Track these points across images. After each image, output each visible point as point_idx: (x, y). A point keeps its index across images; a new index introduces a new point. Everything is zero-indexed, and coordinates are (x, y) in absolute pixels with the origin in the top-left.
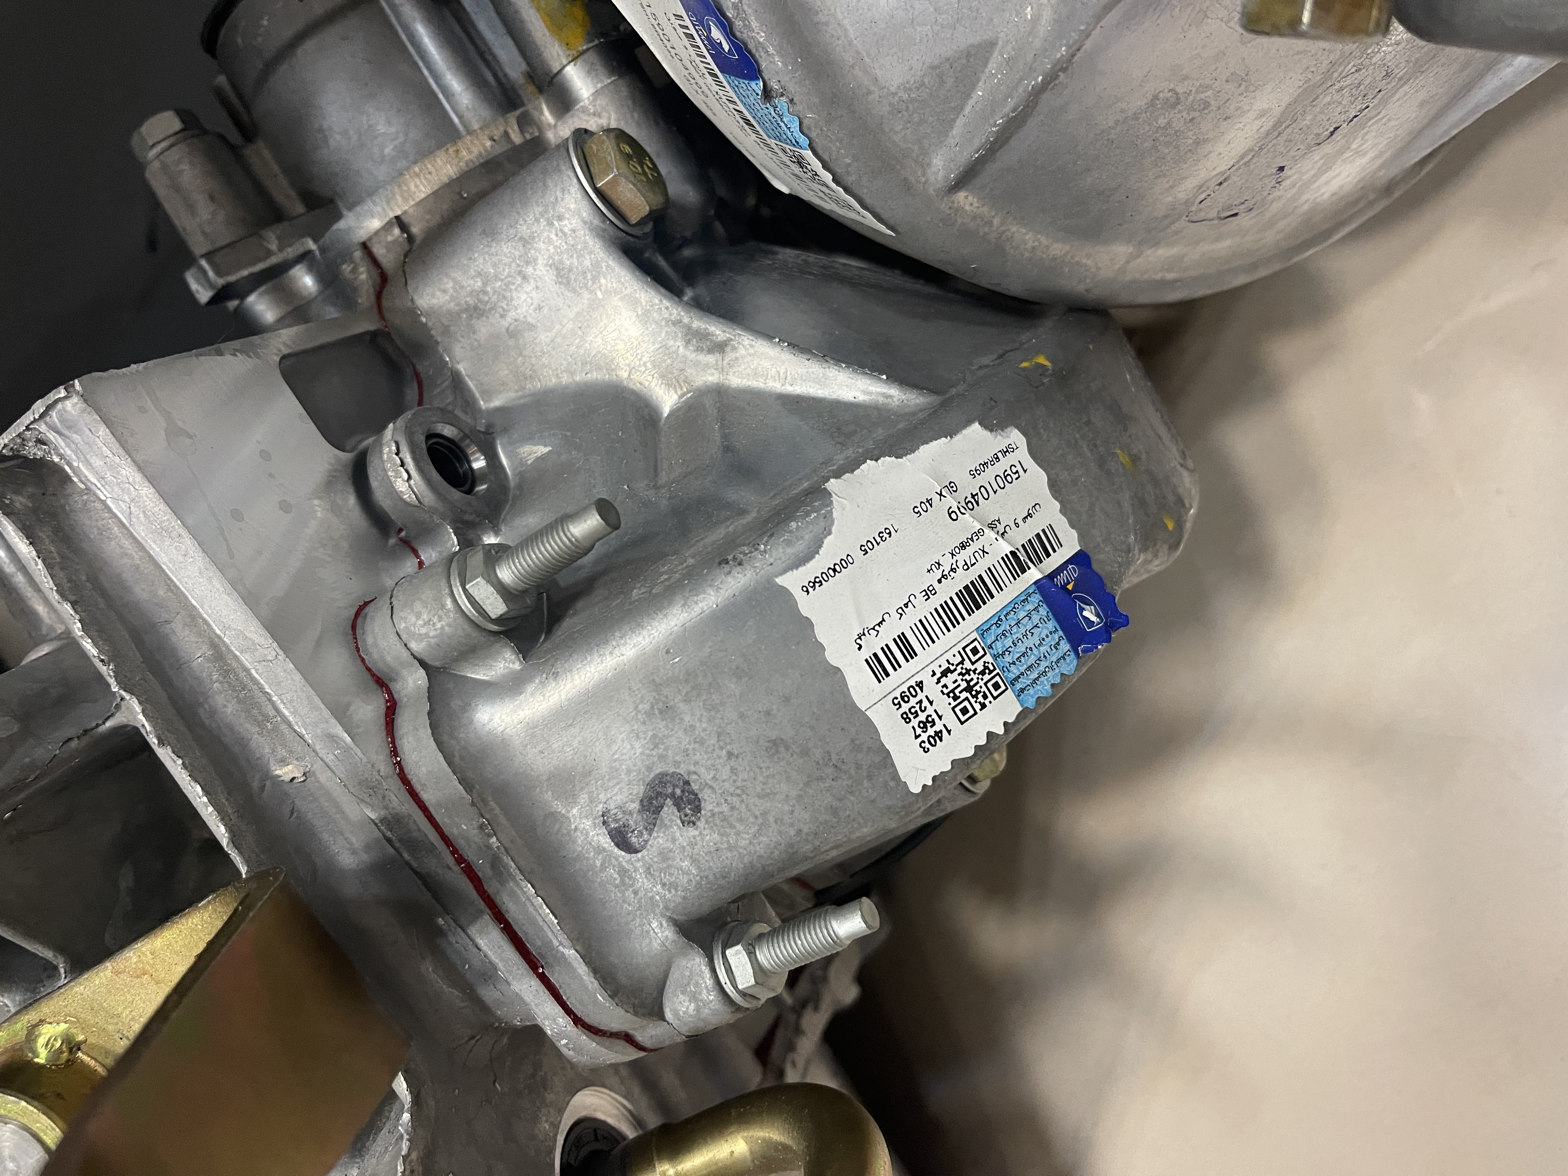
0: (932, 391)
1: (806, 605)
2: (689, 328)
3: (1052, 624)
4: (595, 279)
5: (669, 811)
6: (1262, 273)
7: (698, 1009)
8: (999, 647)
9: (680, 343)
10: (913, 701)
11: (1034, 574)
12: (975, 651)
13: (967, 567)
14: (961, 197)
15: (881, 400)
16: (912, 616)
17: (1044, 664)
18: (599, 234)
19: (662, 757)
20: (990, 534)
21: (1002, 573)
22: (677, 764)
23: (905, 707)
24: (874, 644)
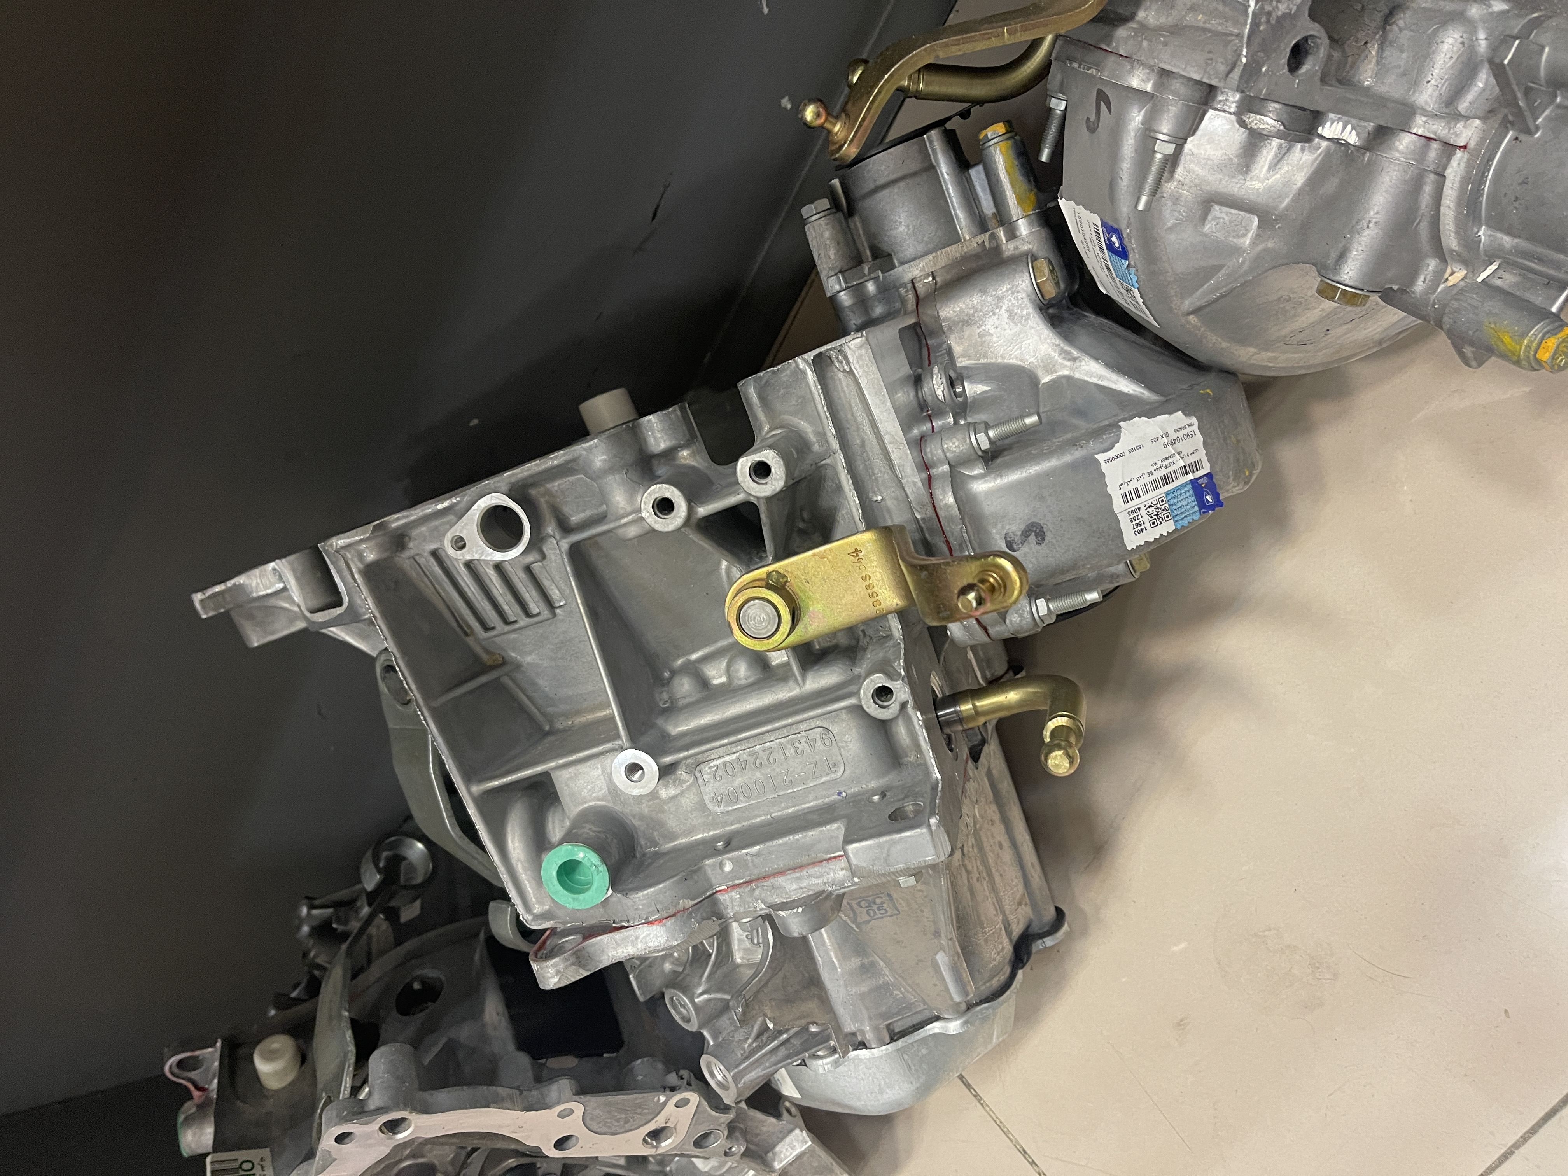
0: (1162, 395)
1: (1104, 467)
2: (1062, 348)
3: (1193, 498)
4: (1026, 320)
5: (1032, 537)
6: (1312, 370)
7: (1021, 621)
8: (1172, 502)
9: (1057, 355)
10: (1135, 515)
11: (1191, 477)
12: (1162, 501)
13: (1166, 467)
14: (1191, 317)
15: (1139, 394)
16: (1142, 481)
17: (1187, 513)
18: (1032, 301)
19: (1035, 516)
20: (1177, 456)
21: (1179, 473)
22: (1040, 519)
23: (1132, 516)
24: (1126, 489)
